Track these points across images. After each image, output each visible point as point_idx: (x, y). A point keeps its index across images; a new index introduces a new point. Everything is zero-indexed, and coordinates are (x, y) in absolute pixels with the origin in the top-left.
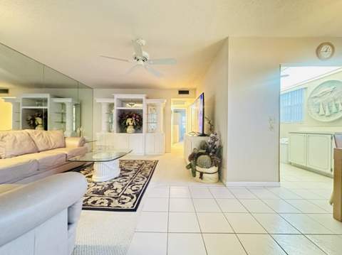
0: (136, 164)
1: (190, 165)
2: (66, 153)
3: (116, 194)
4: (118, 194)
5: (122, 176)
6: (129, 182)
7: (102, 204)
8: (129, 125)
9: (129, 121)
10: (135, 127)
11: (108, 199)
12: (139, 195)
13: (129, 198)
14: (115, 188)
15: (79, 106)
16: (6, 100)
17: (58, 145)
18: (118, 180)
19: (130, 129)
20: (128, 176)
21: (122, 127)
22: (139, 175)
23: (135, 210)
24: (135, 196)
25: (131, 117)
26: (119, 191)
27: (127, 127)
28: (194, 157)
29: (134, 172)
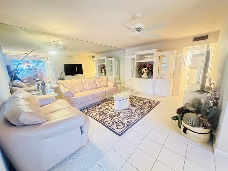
0: (142, 102)
1: (176, 117)
2: (106, 90)
3: (118, 120)
4: (119, 121)
5: (129, 109)
6: (129, 115)
7: (109, 124)
8: (144, 73)
9: (144, 70)
10: (148, 74)
11: (113, 122)
12: (129, 126)
13: (122, 126)
14: (120, 116)
15: (119, 61)
16: (94, 61)
17: (105, 85)
18: (124, 111)
19: (145, 75)
20: (132, 110)
21: (140, 74)
22: (139, 111)
23: (120, 135)
24: (126, 126)
25: (145, 67)
26: (120, 119)
27: (143, 74)
28: (182, 111)
29: (136, 108)
